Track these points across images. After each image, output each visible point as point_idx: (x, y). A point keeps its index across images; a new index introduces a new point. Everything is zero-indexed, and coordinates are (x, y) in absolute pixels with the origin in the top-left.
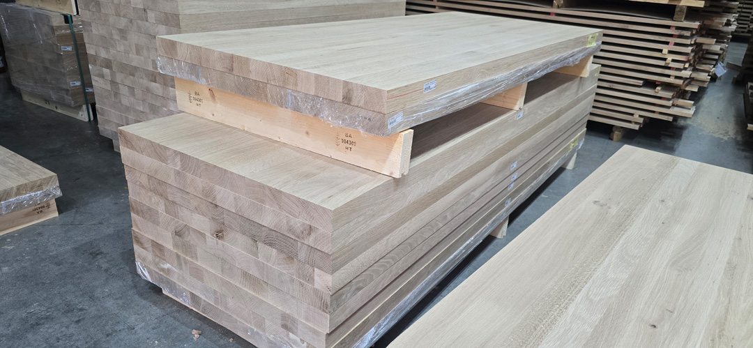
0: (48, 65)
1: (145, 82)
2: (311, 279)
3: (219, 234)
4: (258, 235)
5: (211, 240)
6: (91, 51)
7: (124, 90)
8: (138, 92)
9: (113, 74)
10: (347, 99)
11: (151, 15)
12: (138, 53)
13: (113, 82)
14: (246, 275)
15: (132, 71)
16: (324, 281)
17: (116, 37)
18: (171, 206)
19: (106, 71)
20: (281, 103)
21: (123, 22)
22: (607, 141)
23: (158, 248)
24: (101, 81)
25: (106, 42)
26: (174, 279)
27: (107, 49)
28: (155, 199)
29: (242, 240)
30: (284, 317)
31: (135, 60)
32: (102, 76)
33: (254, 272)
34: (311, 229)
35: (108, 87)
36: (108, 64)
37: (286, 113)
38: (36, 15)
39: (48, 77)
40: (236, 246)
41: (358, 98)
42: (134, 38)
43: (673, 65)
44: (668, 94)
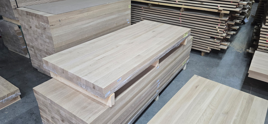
3: (63, 121)
5: (61, 122)
7: (38, 55)
9: (34, 50)
10: (94, 88)
11: (44, 36)
12: (41, 46)
13: (35, 52)
15: (40, 50)
17: (34, 40)
18: (49, 111)
19: (32, 49)
21: (36, 36)
22: (199, 56)
23: (48, 120)
24: (31, 51)
25: (31, 41)
28: (45, 108)
31: (41, 48)
32: (31, 50)
35: (34, 54)
36: (33, 47)
39: (16, 45)
41: (97, 88)
42: (40, 41)
43: (220, 32)
44: (219, 41)
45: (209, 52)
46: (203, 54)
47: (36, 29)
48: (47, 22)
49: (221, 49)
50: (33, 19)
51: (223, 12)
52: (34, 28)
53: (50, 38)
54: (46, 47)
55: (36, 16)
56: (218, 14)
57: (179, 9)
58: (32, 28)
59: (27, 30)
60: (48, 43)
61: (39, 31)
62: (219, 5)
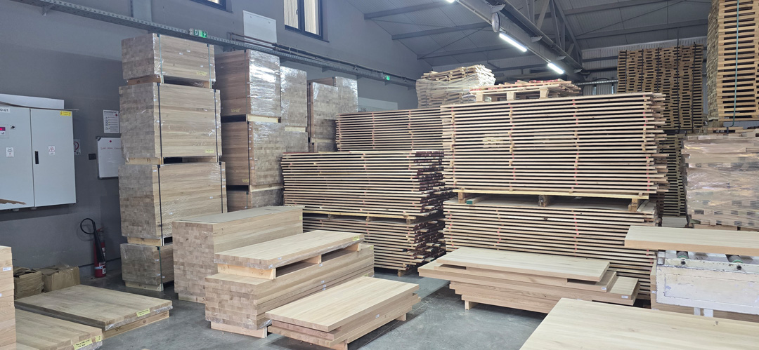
0: (146, 268)
1: (198, 269)
2: (253, 303)
3: (231, 299)
4: (241, 295)
5: (229, 301)
6: (175, 260)
7: (188, 273)
8: (195, 273)
9: (184, 267)
10: (260, 263)
11: (203, 246)
12: (196, 259)
13: (184, 271)
14: (238, 308)
15: (193, 265)
16: (255, 302)
17: (188, 254)
18: (219, 295)
19: (182, 267)
20: (246, 266)
21: (192, 249)
23: (214, 309)
25: (183, 256)
26: (218, 317)
27: (183, 259)
28: (214, 294)
29: (237, 298)
30: (247, 315)
31: (195, 261)
32: (179, 269)
33: (240, 306)
34: (252, 290)
35: (182, 273)
36: (183, 264)
37: (247, 269)
38: (144, 248)
39: (145, 273)
40: (236, 301)
41: (262, 263)
42: (195, 253)
43: (411, 242)
44: (412, 254)
45: (405, 269)
46: (399, 273)
47: (194, 240)
48: (211, 230)
49: (417, 263)
50: (192, 230)
51: (409, 218)
52: (191, 239)
53: (211, 247)
54: (203, 259)
55: (198, 226)
56: (404, 221)
57: (364, 218)
58: (189, 240)
59: (182, 243)
60: (207, 253)
61: (198, 241)
62: (404, 211)
